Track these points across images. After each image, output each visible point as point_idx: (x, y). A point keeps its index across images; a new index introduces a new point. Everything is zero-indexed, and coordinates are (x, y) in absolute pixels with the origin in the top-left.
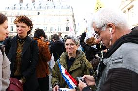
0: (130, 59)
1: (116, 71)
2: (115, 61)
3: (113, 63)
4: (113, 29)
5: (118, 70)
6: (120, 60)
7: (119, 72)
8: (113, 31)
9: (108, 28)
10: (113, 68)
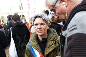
0: (82, 24)
1: (73, 38)
2: (71, 29)
3: (69, 31)
4: (66, 2)
5: (74, 36)
6: (74, 27)
7: (75, 37)
8: (66, 4)
9: (61, 2)
10: (70, 35)
